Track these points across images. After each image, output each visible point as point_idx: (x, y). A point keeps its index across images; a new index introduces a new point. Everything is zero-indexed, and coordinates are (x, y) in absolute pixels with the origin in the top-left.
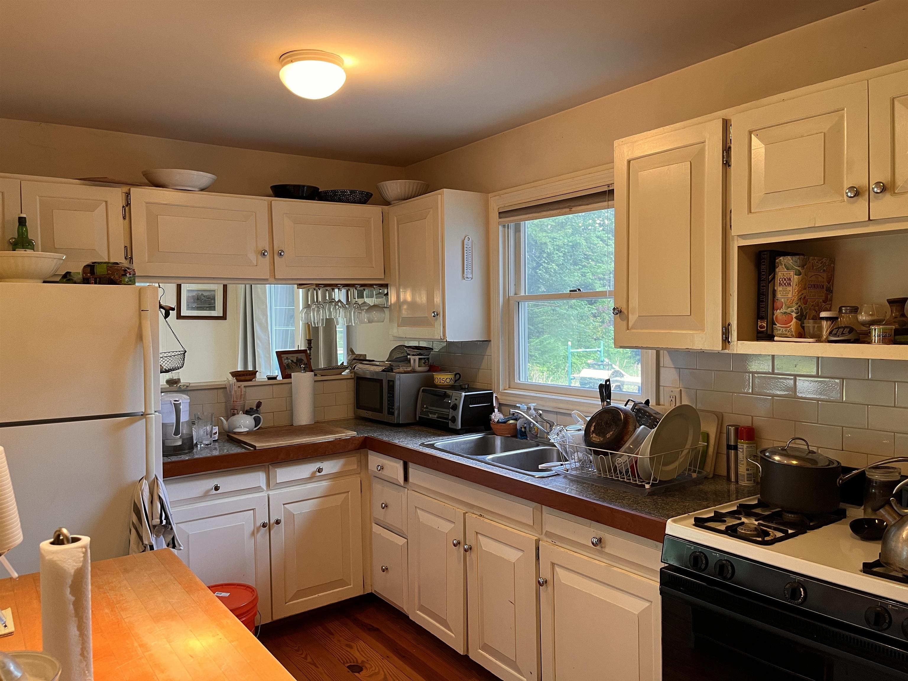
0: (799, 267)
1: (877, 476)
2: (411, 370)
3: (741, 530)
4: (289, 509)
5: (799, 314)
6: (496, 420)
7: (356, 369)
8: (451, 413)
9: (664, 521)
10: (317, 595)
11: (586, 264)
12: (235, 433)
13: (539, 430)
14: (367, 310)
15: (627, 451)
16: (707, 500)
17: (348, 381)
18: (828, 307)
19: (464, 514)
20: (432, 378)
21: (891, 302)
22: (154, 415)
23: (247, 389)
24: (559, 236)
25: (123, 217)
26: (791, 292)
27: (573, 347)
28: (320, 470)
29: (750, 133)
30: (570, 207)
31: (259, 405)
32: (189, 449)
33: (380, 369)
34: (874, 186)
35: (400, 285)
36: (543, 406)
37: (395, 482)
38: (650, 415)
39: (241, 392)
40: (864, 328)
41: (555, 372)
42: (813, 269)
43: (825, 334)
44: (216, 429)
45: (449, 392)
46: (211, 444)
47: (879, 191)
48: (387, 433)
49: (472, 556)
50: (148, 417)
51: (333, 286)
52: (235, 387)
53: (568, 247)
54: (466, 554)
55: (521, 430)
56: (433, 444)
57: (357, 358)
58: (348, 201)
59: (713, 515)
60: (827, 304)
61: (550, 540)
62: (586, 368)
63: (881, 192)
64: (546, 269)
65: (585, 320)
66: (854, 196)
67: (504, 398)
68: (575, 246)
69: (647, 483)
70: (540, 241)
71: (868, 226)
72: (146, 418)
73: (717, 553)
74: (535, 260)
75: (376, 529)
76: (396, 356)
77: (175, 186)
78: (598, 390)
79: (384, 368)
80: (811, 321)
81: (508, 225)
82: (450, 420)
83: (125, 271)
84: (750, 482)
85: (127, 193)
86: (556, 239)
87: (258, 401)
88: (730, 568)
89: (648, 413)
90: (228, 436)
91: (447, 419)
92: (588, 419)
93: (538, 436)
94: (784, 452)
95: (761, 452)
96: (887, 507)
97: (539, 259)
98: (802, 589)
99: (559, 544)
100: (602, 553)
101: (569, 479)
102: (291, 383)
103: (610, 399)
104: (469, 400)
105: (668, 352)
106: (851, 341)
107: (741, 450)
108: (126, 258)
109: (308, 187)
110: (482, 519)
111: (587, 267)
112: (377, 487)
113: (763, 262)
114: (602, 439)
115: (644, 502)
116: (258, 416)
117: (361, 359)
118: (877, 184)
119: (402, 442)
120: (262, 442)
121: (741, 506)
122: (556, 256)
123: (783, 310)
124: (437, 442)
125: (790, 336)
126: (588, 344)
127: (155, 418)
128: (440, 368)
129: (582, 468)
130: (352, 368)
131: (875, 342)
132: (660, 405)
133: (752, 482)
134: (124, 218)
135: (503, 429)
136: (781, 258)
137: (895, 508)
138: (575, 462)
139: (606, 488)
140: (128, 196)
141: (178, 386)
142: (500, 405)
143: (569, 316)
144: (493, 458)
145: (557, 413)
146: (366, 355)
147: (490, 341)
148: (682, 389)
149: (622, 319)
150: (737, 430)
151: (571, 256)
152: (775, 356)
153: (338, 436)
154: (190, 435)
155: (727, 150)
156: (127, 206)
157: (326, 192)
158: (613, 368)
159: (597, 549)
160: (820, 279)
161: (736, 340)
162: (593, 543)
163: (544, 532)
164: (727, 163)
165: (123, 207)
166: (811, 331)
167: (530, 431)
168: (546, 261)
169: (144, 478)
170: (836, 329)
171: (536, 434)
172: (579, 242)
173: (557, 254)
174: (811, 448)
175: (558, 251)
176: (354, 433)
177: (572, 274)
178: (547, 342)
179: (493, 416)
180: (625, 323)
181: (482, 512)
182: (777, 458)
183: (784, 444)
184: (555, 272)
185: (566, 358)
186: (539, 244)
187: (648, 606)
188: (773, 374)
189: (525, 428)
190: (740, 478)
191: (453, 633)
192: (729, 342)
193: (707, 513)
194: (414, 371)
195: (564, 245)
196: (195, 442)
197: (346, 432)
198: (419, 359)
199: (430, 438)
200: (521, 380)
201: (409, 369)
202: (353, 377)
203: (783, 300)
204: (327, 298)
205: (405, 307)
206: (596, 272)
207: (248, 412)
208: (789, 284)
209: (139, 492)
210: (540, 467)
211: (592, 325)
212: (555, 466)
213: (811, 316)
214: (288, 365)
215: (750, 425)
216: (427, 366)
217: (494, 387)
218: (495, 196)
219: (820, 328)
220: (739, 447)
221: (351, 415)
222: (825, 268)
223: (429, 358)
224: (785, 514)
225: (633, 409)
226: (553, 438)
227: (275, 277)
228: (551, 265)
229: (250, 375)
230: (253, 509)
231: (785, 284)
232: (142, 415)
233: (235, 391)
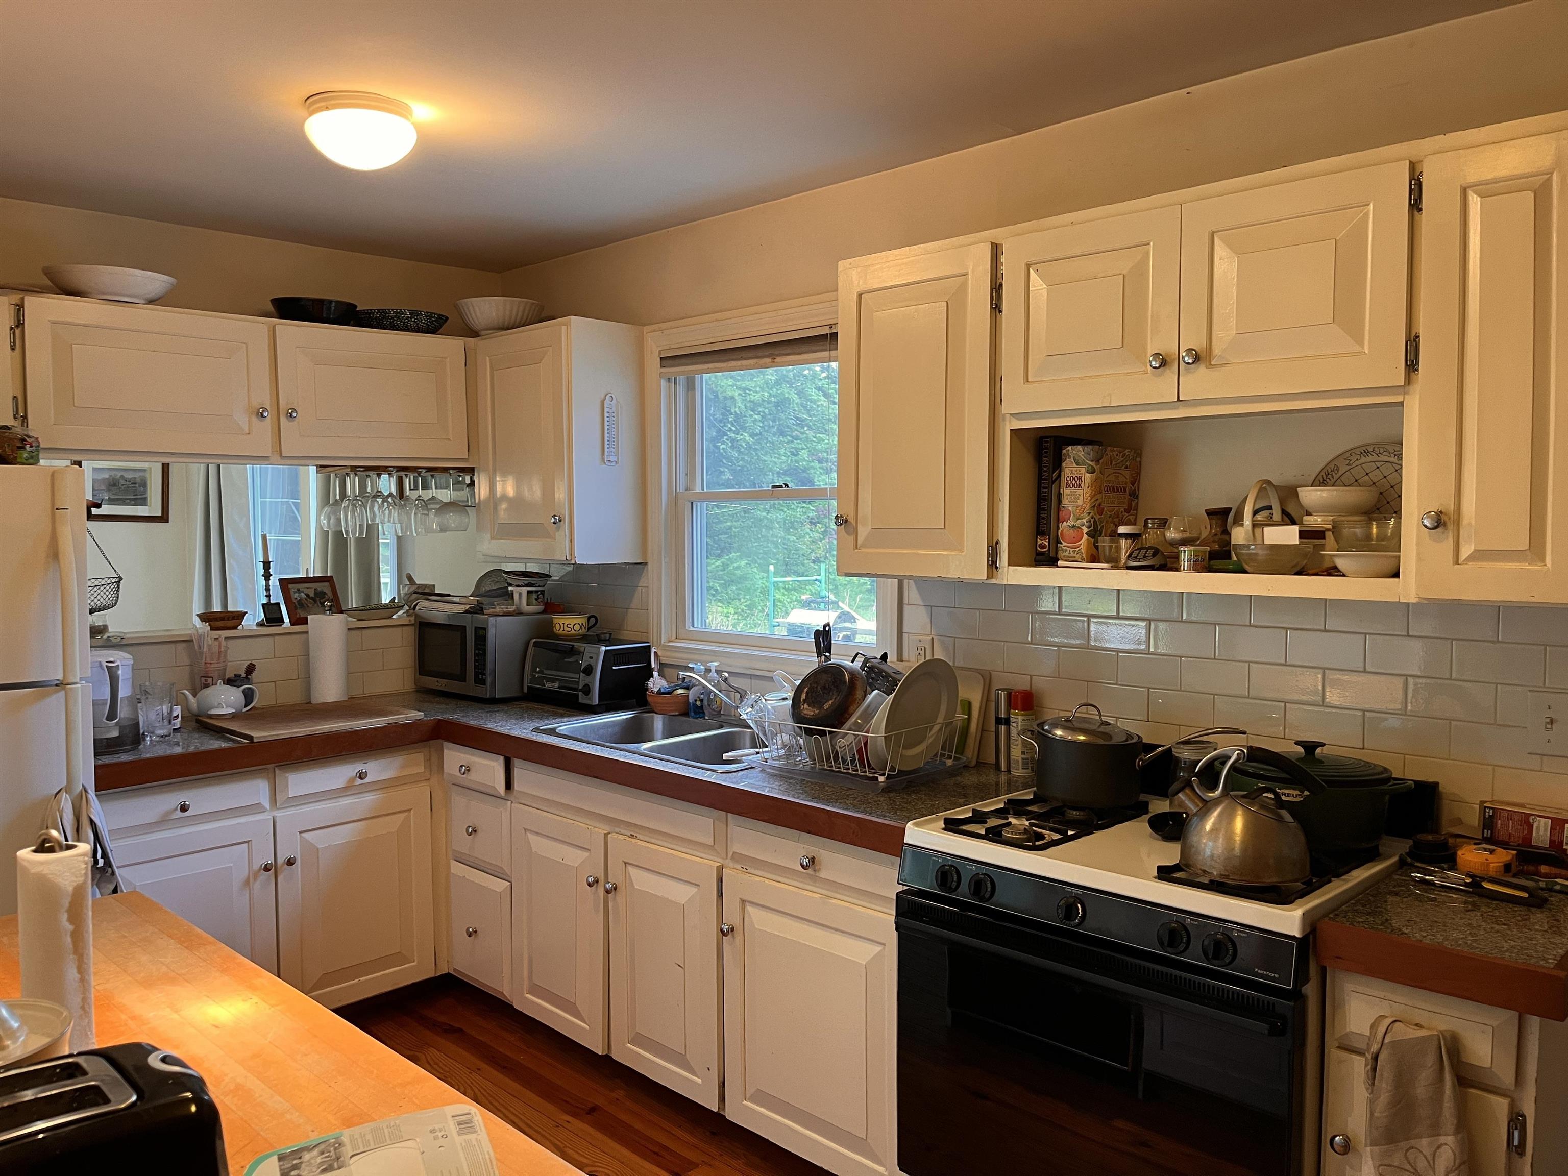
0: (1092, 461)
1: (1186, 754)
2: (514, 611)
3: (1007, 834)
4: (310, 840)
5: (1092, 528)
6: (656, 690)
7: (417, 608)
8: (583, 679)
9: (902, 826)
10: (357, 980)
11: (799, 434)
12: (211, 717)
13: (723, 703)
14: (438, 510)
15: (853, 728)
16: (965, 796)
17: (405, 628)
18: (1132, 518)
19: (606, 835)
20: (550, 623)
21: (1210, 513)
22: (79, 685)
23: (231, 642)
24: (755, 387)
25: (11, 346)
26: (1081, 497)
27: (776, 574)
28: (362, 776)
29: (1028, 266)
30: (773, 357)
31: (250, 669)
32: (132, 743)
33: (460, 609)
34: (1184, 354)
35: (495, 471)
36: (730, 666)
37: (488, 791)
38: (888, 675)
39: (220, 646)
40: (1170, 549)
41: (747, 616)
42: (1111, 464)
43: (1123, 557)
44: (177, 710)
45: (576, 644)
46: (169, 735)
47: (1190, 361)
48: (475, 714)
49: (618, 901)
50: (71, 689)
51: (379, 470)
52: (209, 638)
53: (770, 405)
54: (608, 898)
55: (695, 705)
56: (554, 729)
57: (420, 591)
58: (407, 329)
59: (970, 815)
60: (1130, 513)
61: (739, 867)
62: (798, 608)
63: (1193, 363)
64: (733, 440)
65: (797, 529)
66: (1160, 366)
67: (669, 654)
68: (782, 403)
69: (880, 775)
70: (724, 394)
71: (1176, 408)
72: (64, 689)
73: (972, 866)
74: (715, 426)
75: (457, 869)
76: (489, 586)
77: (104, 294)
78: (814, 640)
79: (467, 608)
80: (1107, 539)
81: (675, 379)
82: (580, 690)
83: (23, 440)
84: (1025, 770)
85: (18, 305)
86: (750, 390)
87: (248, 663)
88: (989, 885)
89: (885, 672)
90: (198, 722)
91: (576, 689)
92: (798, 683)
93: (722, 712)
94: (1068, 724)
95: (1038, 725)
96: (1187, 791)
97: (722, 425)
98: (1079, 906)
99: (753, 871)
100: (815, 879)
101: (768, 774)
102: (307, 632)
103: (830, 652)
104: (612, 658)
105: (915, 581)
106: (1156, 566)
107: (1015, 725)
108: (15, 418)
109: (338, 302)
110: (634, 841)
111: (801, 439)
112: (459, 801)
113: (1046, 453)
114: (817, 712)
115: (875, 802)
116: (250, 688)
117: (427, 592)
118: (1189, 351)
119: (502, 726)
120: (263, 730)
121: (1010, 802)
122: (749, 420)
123: (1071, 523)
124: (561, 726)
125: (1080, 560)
126: (801, 569)
127: (82, 690)
128: (562, 607)
129: (788, 756)
130: (410, 607)
131: (1184, 569)
132: (902, 661)
133: (1029, 771)
134: (13, 348)
135: (667, 703)
136: (1069, 448)
137: (1198, 791)
138: (778, 749)
139: (822, 784)
140: (19, 310)
141: (105, 637)
142: (662, 666)
143: (771, 521)
144: (652, 747)
145: (751, 676)
146: (434, 586)
147: (646, 564)
148: (934, 637)
149: (848, 533)
150: (1009, 696)
151: (774, 421)
152: (1064, 589)
153: (392, 719)
154: (133, 719)
155: (997, 288)
156: (17, 326)
157: (369, 313)
158: (839, 607)
159: (808, 874)
160: (1121, 479)
161: (1007, 564)
162: (802, 866)
163: (730, 854)
164: (996, 308)
165: (11, 328)
166: (1107, 554)
167: (709, 705)
168: (734, 429)
169: (63, 790)
170: (1138, 549)
171: (718, 710)
172: (788, 398)
173: (751, 416)
174: (1104, 719)
175: (753, 411)
176: (420, 715)
177: (776, 451)
178: (735, 565)
179: (650, 684)
180: (852, 538)
181: (634, 830)
182: (1059, 732)
183: (1070, 714)
184: (749, 447)
185: (765, 592)
186: (722, 398)
187: (880, 952)
188: (1059, 614)
189: (702, 701)
190: (1013, 765)
191: (585, 1023)
192: (997, 568)
193: (964, 813)
194: (519, 613)
195: (763, 401)
196: (141, 732)
197: (406, 712)
198: (529, 592)
199: (548, 719)
200: (696, 626)
201: (511, 609)
202: (413, 622)
203: (1070, 508)
204: (369, 490)
205: (504, 506)
206: (815, 449)
207: (229, 682)
208: (1079, 486)
209: (56, 813)
210: (725, 756)
211: (808, 537)
212: (747, 754)
213: (1109, 531)
214: (300, 602)
215: (1028, 688)
216: (541, 604)
217: (653, 638)
218: (655, 331)
219: (1118, 549)
220: (1012, 720)
221: (409, 686)
222: (1128, 464)
223: (544, 591)
224: (1069, 811)
225: (862, 668)
226: (745, 713)
227: (281, 454)
228: (742, 435)
229: (233, 618)
230: (247, 842)
231: (1074, 486)
232: (56, 685)
233: (209, 646)
